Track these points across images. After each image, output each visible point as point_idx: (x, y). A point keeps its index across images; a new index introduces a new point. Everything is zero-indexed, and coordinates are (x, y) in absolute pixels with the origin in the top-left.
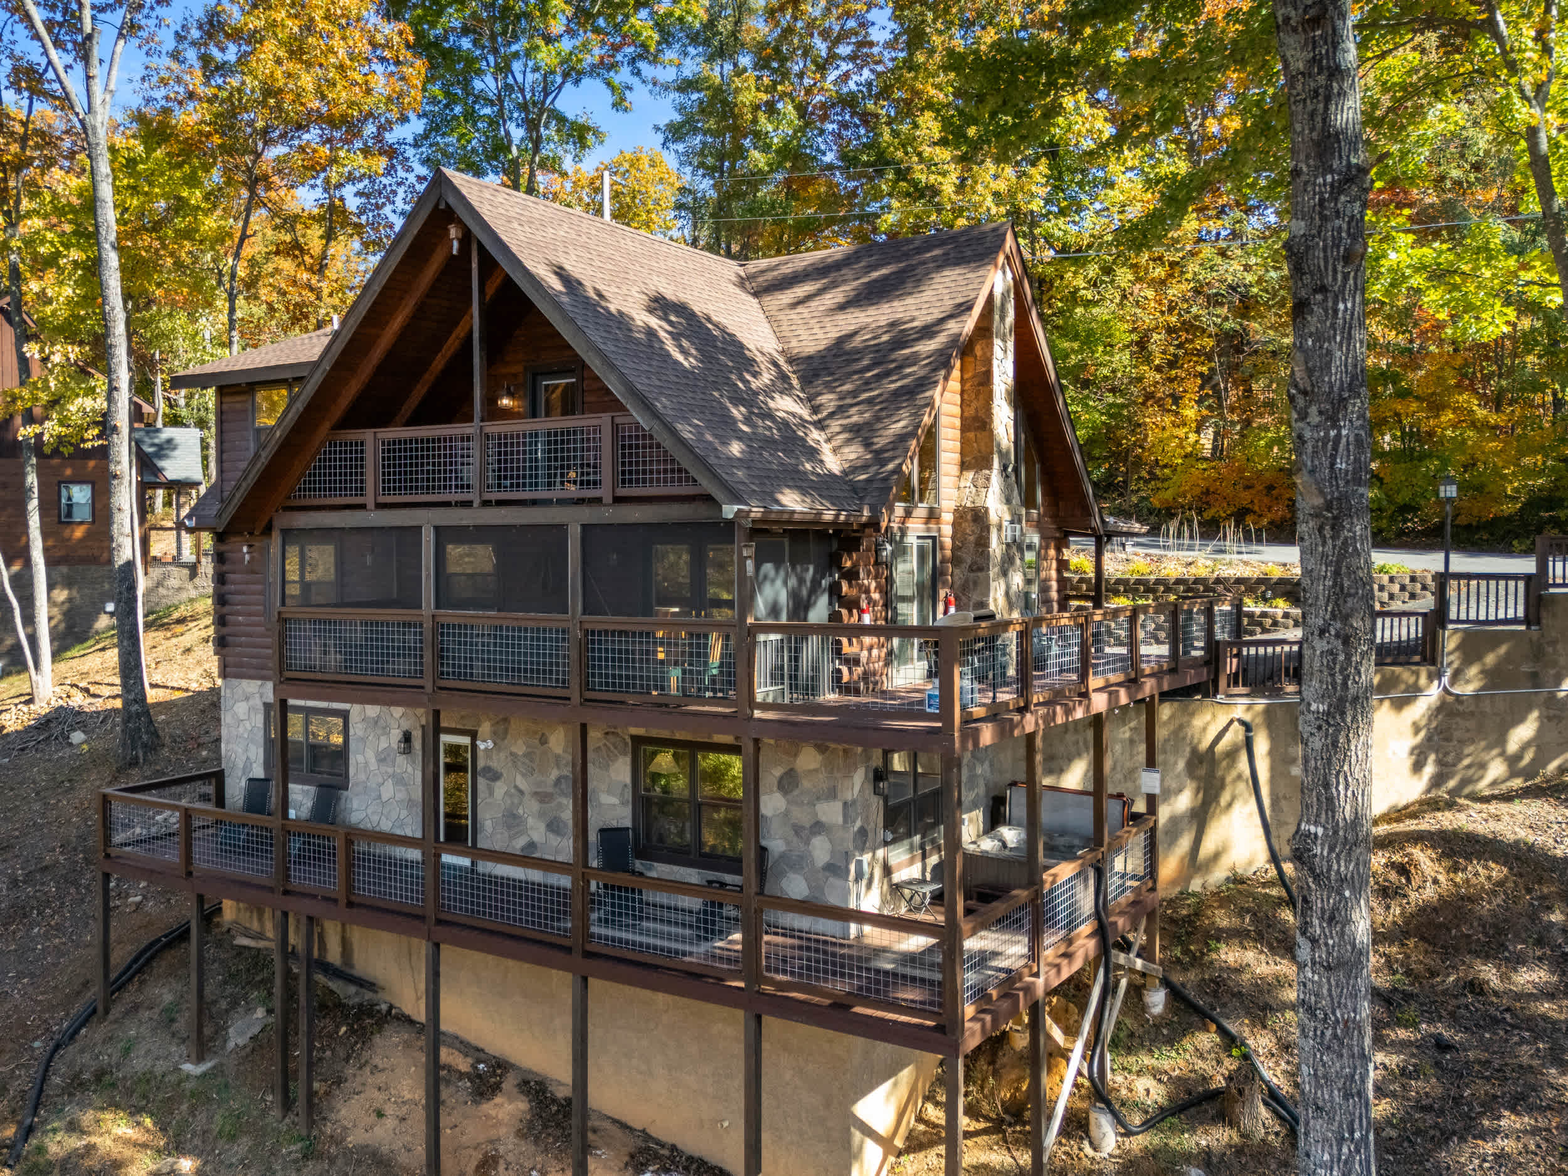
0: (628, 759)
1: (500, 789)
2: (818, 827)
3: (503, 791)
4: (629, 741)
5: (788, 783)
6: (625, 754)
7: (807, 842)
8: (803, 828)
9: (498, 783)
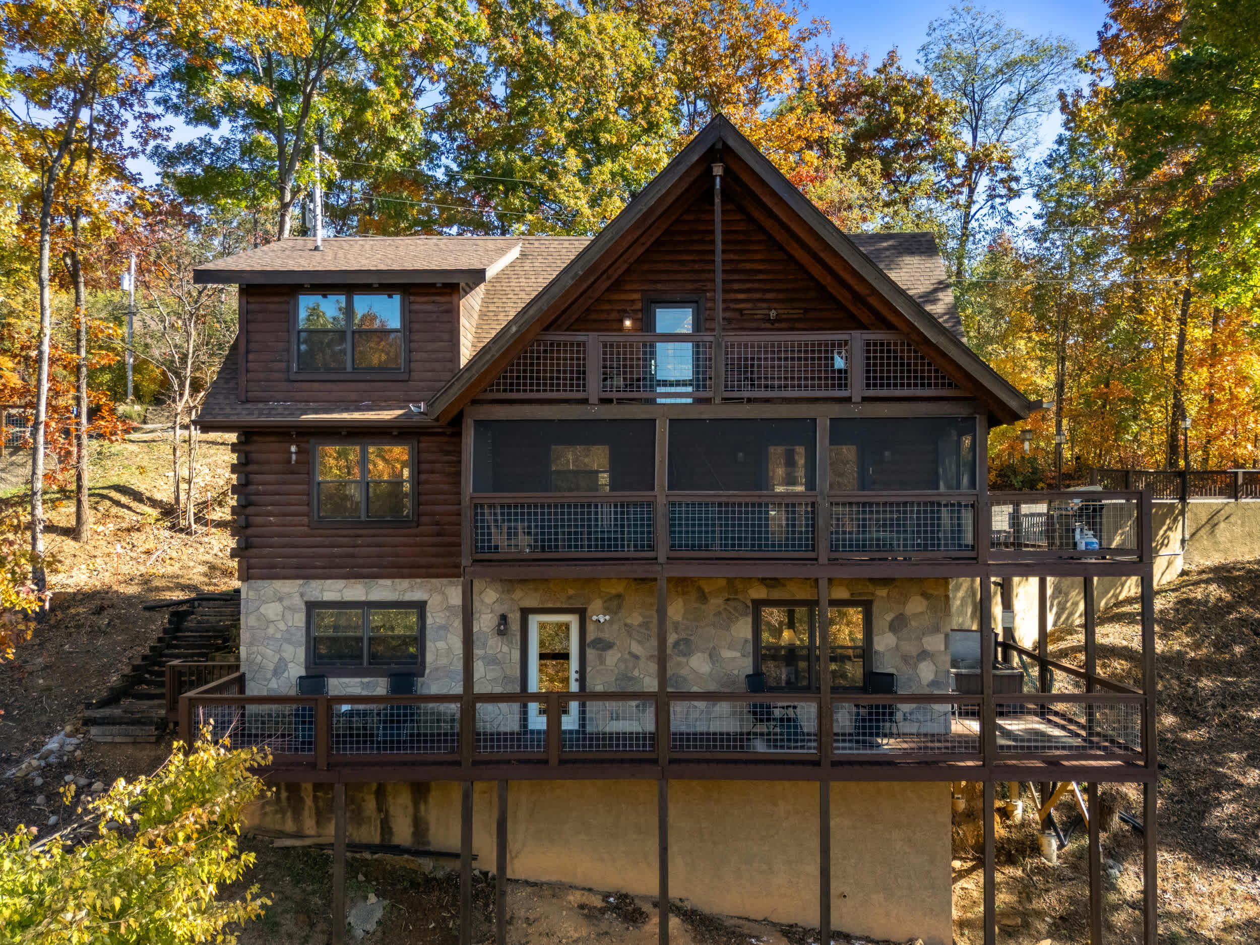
0: (749, 620)
1: (612, 657)
2: (924, 655)
3: (615, 659)
4: (750, 605)
5: (898, 625)
6: (746, 615)
7: (915, 667)
8: (911, 657)
9: (610, 652)
